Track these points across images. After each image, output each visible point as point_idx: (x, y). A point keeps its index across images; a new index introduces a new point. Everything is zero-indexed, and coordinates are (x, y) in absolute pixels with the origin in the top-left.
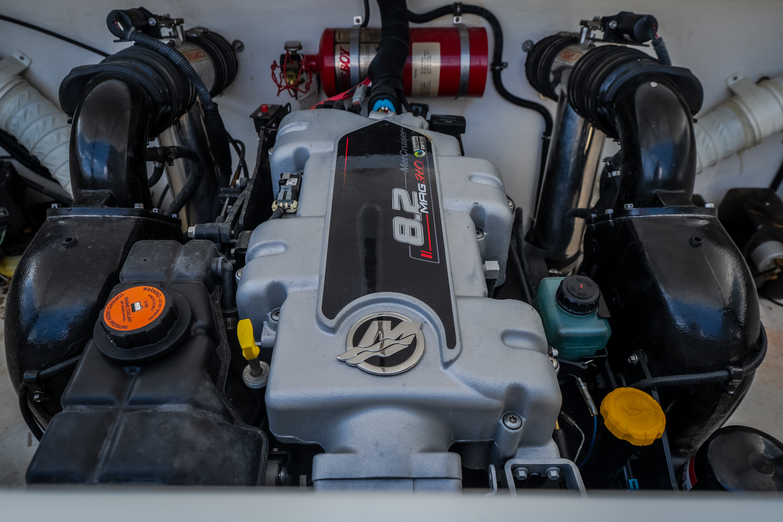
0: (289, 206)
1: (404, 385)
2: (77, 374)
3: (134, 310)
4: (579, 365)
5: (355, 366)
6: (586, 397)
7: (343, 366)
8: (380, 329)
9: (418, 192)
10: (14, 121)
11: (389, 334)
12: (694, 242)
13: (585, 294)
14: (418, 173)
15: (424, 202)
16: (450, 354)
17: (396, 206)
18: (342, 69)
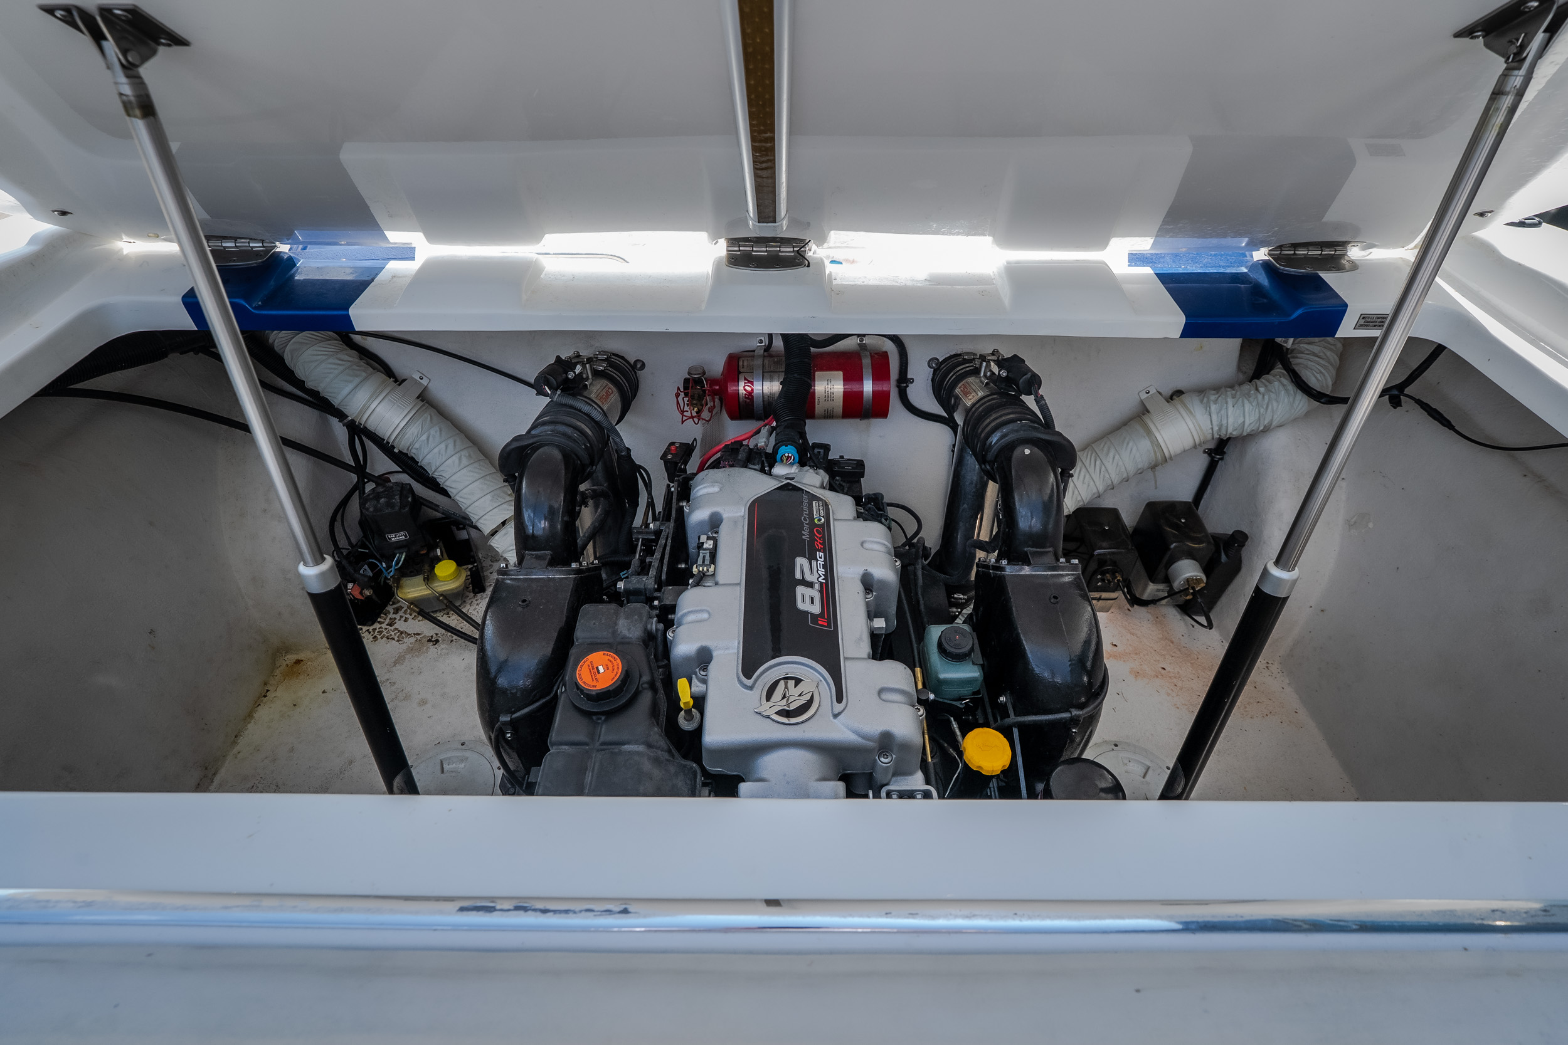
0: (708, 570)
1: (804, 731)
2: (557, 720)
3: (599, 672)
4: (957, 704)
5: (768, 717)
6: (956, 734)
7: (759, 717)
8: (786, 687)
9: (817, 561)
10: (417, 446)
11: (794, 692)
12: (1053, 600)
13: (959, 645)
14: (817, 541)
15: (822, 571)
16: (838, 707)
17: (798, 576)
18: (745, 397)
